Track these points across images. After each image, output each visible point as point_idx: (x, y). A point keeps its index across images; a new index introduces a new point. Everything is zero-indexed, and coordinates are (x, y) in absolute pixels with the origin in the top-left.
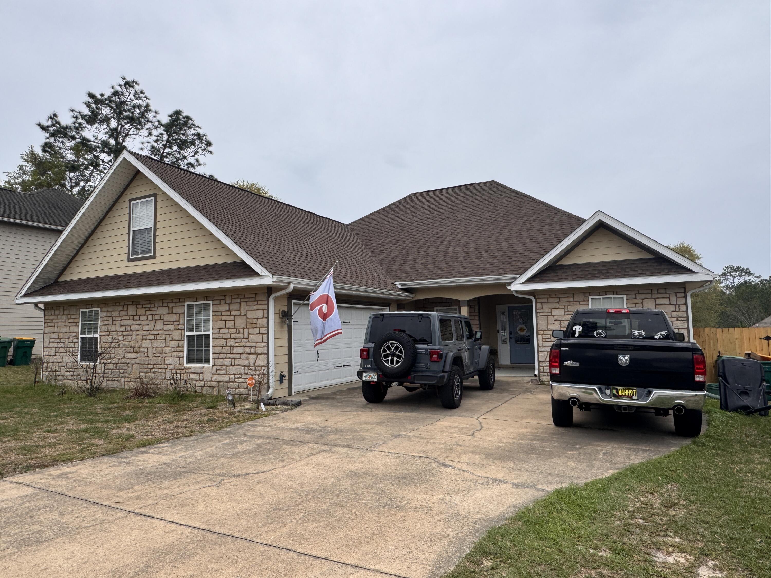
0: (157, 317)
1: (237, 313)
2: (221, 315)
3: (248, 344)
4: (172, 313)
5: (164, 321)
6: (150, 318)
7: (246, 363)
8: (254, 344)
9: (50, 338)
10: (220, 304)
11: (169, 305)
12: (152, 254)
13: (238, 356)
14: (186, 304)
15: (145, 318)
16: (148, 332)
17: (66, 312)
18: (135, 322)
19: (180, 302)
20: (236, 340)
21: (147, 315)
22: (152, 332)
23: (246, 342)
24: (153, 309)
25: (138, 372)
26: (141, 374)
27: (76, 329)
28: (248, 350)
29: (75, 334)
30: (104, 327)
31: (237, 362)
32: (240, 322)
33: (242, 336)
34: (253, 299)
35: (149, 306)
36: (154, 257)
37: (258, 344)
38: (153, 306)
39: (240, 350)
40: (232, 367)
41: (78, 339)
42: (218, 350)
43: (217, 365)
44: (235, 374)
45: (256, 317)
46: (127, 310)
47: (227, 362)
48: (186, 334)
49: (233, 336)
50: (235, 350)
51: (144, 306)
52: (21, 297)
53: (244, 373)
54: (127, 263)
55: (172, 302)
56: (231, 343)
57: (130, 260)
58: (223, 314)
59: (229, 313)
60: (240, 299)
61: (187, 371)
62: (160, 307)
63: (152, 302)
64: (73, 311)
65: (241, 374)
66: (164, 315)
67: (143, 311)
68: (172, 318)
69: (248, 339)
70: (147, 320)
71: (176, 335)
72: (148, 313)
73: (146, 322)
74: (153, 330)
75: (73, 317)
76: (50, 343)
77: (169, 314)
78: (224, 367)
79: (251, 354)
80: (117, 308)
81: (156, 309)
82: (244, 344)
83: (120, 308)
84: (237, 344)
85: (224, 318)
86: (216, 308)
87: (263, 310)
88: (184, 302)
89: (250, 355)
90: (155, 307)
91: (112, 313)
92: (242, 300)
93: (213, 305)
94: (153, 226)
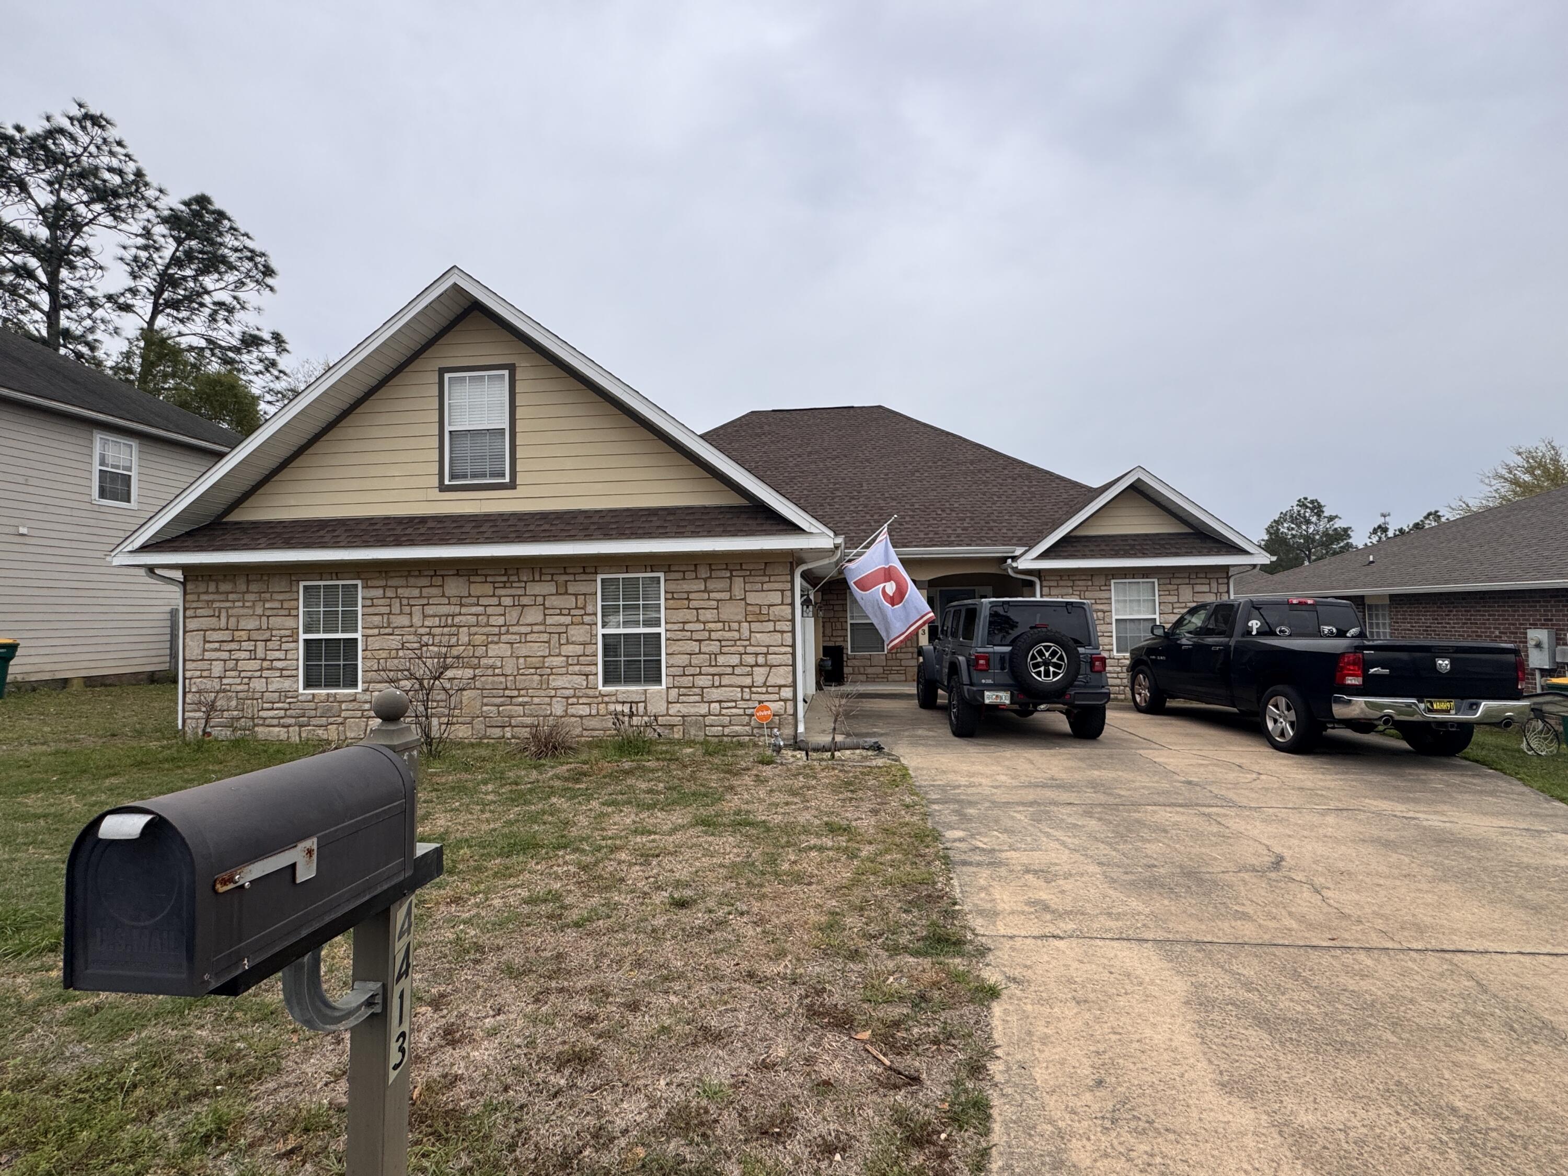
0: (525, 601)
1: (726, 595)
2: (688, 599)
3: (750, 649)
4: (566, 593)
5: (545, 608)
6: (507, 601)
7: (747, 681)
8: (764, 650)
9: (205, 641)
10: (684, 579)
11: (555, 577)
12: (507, 480)
13: (729, 670)
14: (599, 578)
15: (495, 601)
16: (503, 629)
17: (254, 587)
18: (464, 610)
19: (584, 573)
20: (723, 643)
21: (500, 597)
22: (512, 629)
23: (745, 647)
24: (514, 585)
25: (479, 704)
26: (485, 708)
27: (290, 623)
28: (750, 660)
29: (288, 633)
30: (369, 618)
31: (726, 680)
32: (732, 611)
33: (736, 635)
34: (761, 572)
35: (504, 579)
36: (512, 485)
37: (772, 649)
38: (513, 578)
39: (735, 660)
40: (714, 690)
41: (297, 641)
42: (683, 660)
43: (679, 688)
44: (720, 702)
45: (768, 603)
46: (442, 586)
47: (702, 681)
48: (601, 631)
49: (714, 635)
50: (721, 660)
51: (489, 579)
52: (131, 552)
53: (743, 699)
54: (436, 494)
55: (566, 573)
56: (714, 647)
57: (443, 488)
58: (692, 596)
59: (706, 596)
60: (731, 571)
61: (606, 699)
62: (533, 581)
63: (510, 572)
64: (278, 585)
65: (735, 701)
66: (544, 596)
67: (488, 589)
68: (570, 602)
69: (749, 640)
70: (499, 605)
71: (578, 633)
72: (499, 592)
73: (500, 610)
74: (517, 624)
75: (281, 597)
76: (204, 650)
77: (557, 594)
78: (697, 691)
79: (757, 665)
80: (412, 581)
81: (523, 584)
82: (741, 649)
83: (425, 581)
84: (725, 650)
85: (694, 604)
86: (673, 586)
87: (782, 591)
88: (596, 573)
89: (755, 669)
90: (519, 581)
91: (400, 591)
92: (734, 573)
93: (666, 580)
94: (506, 426)
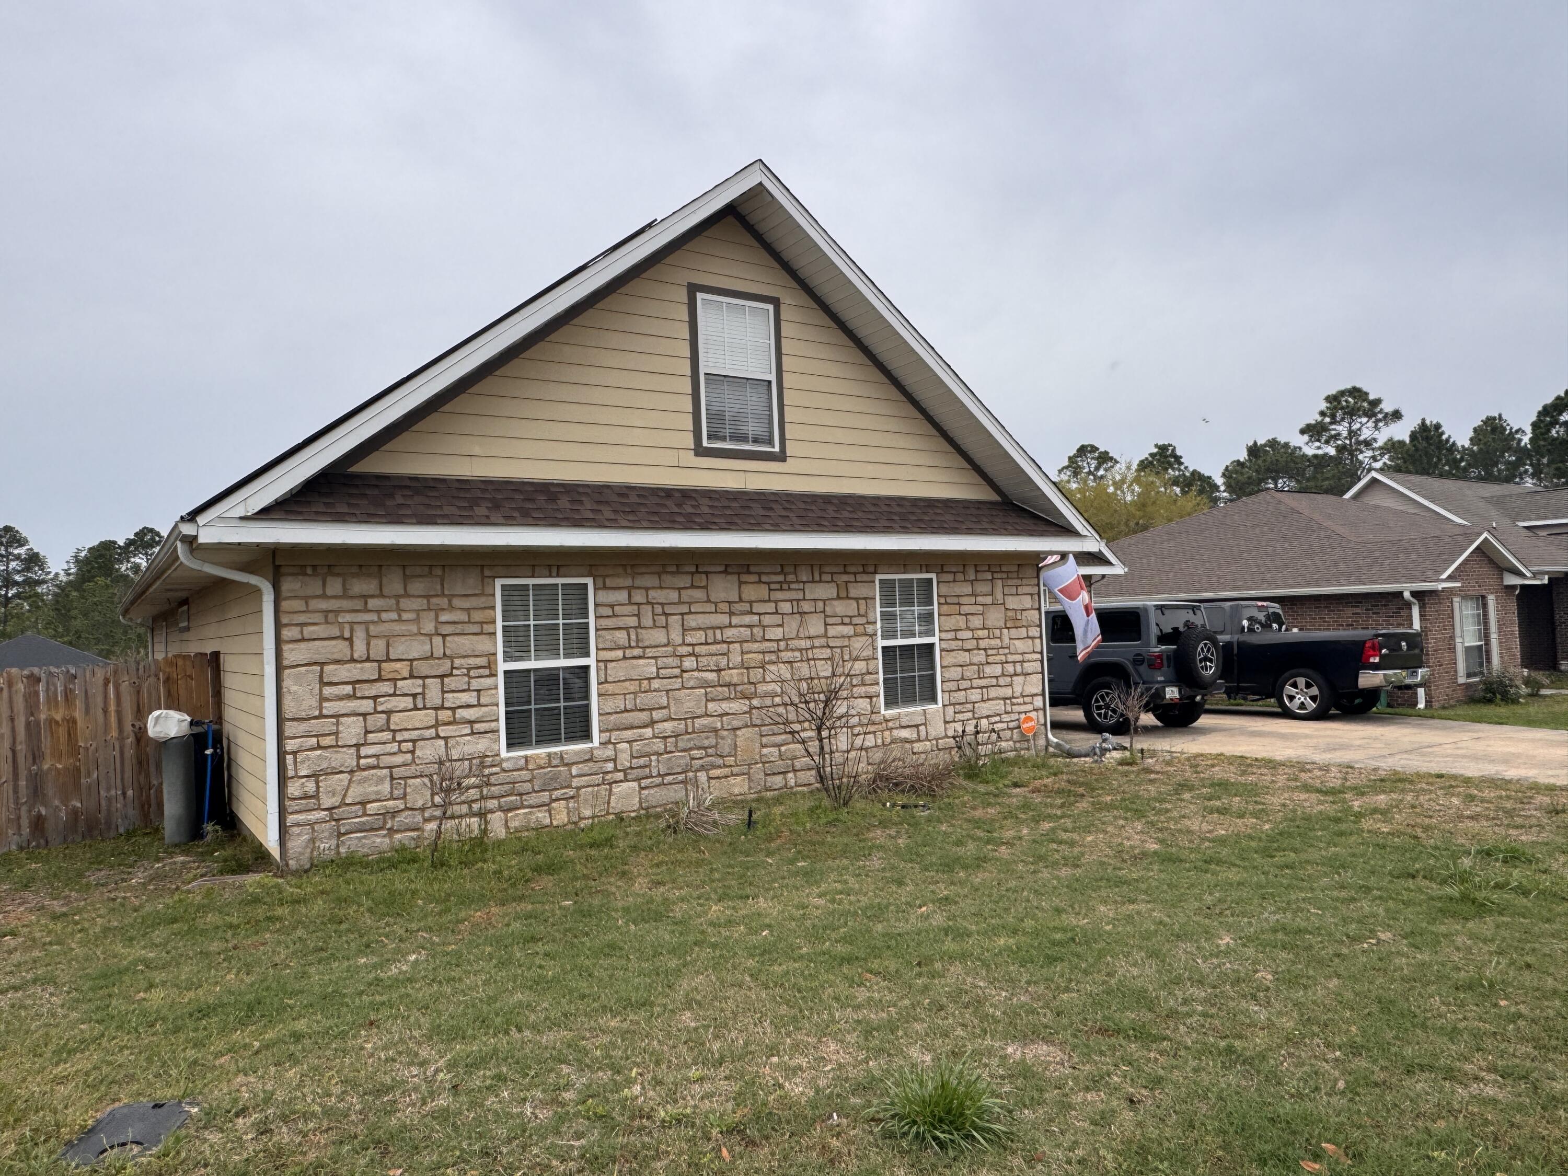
0: (806, 607)
1: (989, 600)
2: (959, 604)
3: (1010, 658)
4: (848, 598)
5: (826, 616)
6: (786, 607)
7: (1008, 692)
8: (1019, 658)
9: (323, 683)
10: (954, 581)
11: (836, 577)
12: (777, 449)
13: (994, 681)
14: (878, 577)
15: (770, 607)
16: (782, 644)
17: (417, 587)
18: (735, 620)
19: (864, 572)
20: (990, 652)
21: (776, 602)
22: (793, 644)
23: (1005, 655)
24: (793, 586)
25: (757, 745)
26: (765, 751)
27: (482, 645)
28: (1010, 668)
29: (482, 661)
30: (607, 635)
31: (993, 693)
32: (995, 617)
33: (997, 642)
34: (1015, 575)
35: (780, 578)
36: (781, 457)
37: (1028, 657)
38: (791, 578)
39: (997, 670)
40: (983, 704)
41: (493, 675)
42: (955, 673)
43: (954, 704)
44: (987, 717)
45: (1022, 607)
46: (706, 587)
47: (975, 695)
48: (881, 643)
49: (983, 644)
50: (988, 670)
51: (764, 578)
53: (1006, 713)
54: (690, 458)
55: (845, 573)
56: (980, 657)
57: (700, 451)
58: (963, 600)
59: (972, 600)
60: (993, 573)
61: (890, 724)
62: (813, 582)
63: (787, 569)
64: (462, 583)
65: (999, 715)
66: (824, 601)
67: (763, 591)
68: (850, 608)
69: (1008, 648)
70: (777, 613)
71: (860, 646)
72: (779, 595)
73: (777, 619)
74: (798, 637)
75: (466, 603)
76: (323, 699)
77: (839, 598)
78: (970, 706)
79: (1016, 675)
80: (668, 580)
81: (801, 586)
82: (1003, 658)
83: (685, 581)
84: (991, 659)
85: (965, 609)
86: (945, 590)
87: (1032, 595)
88: (875, 572)
89: (1015, 678)
90: (798, 582)
91: (652, 593)
92: (996, 576)
93: (938, 583)
94: (773, 377)
